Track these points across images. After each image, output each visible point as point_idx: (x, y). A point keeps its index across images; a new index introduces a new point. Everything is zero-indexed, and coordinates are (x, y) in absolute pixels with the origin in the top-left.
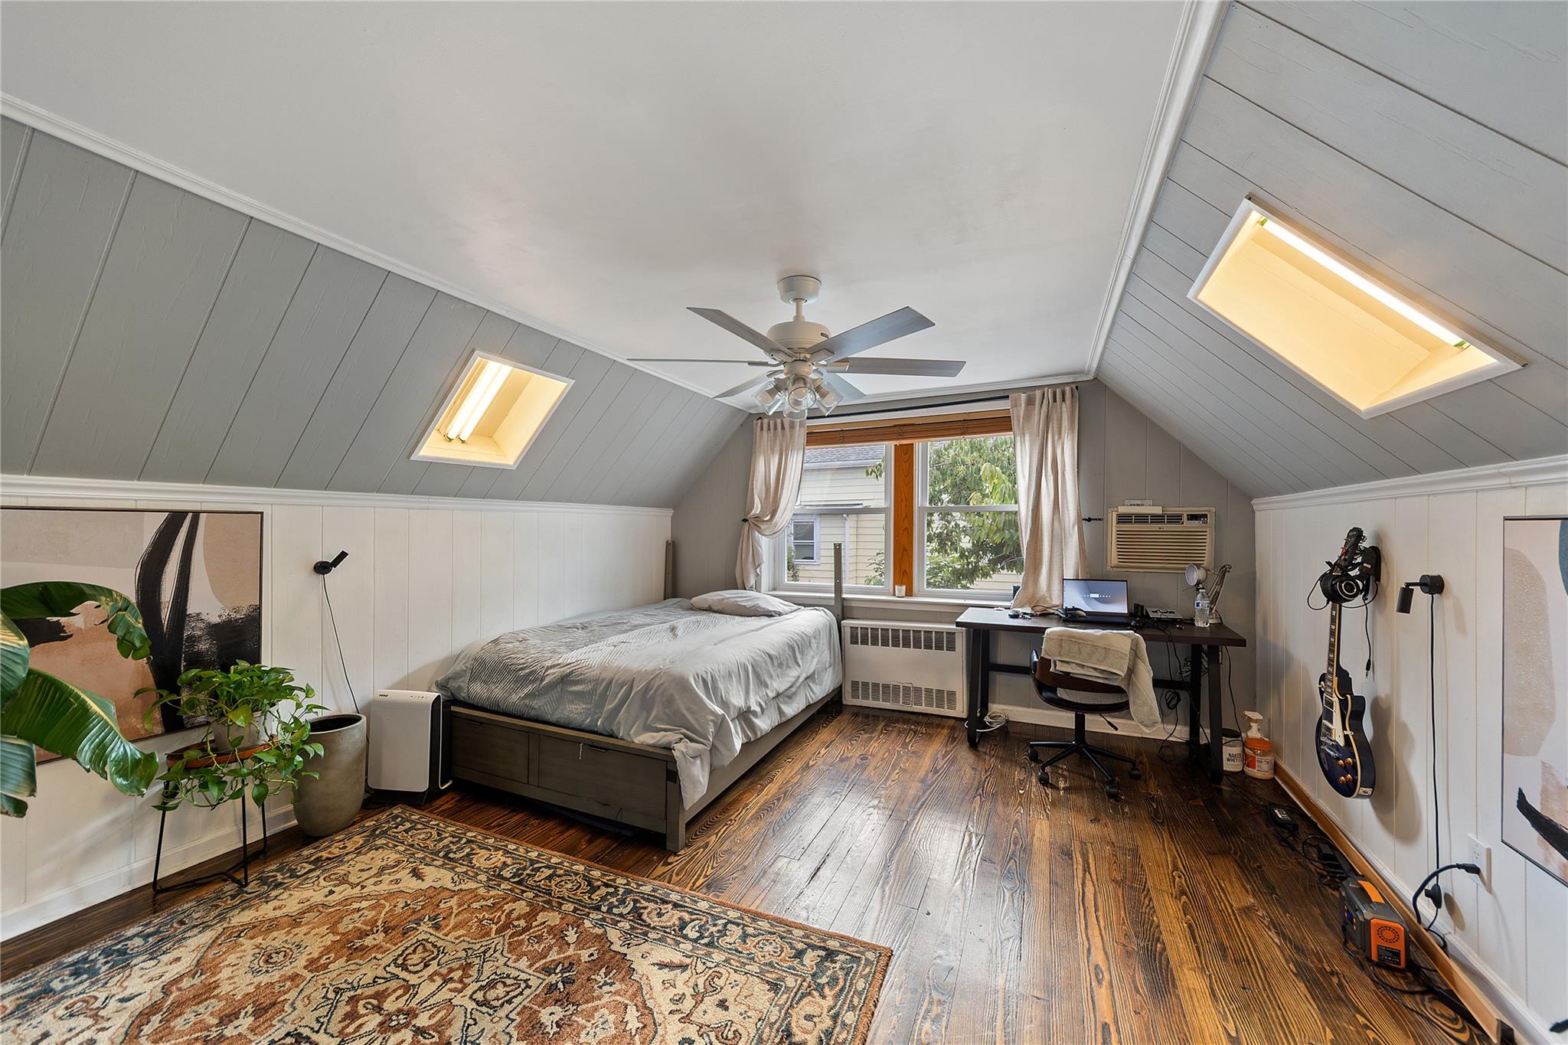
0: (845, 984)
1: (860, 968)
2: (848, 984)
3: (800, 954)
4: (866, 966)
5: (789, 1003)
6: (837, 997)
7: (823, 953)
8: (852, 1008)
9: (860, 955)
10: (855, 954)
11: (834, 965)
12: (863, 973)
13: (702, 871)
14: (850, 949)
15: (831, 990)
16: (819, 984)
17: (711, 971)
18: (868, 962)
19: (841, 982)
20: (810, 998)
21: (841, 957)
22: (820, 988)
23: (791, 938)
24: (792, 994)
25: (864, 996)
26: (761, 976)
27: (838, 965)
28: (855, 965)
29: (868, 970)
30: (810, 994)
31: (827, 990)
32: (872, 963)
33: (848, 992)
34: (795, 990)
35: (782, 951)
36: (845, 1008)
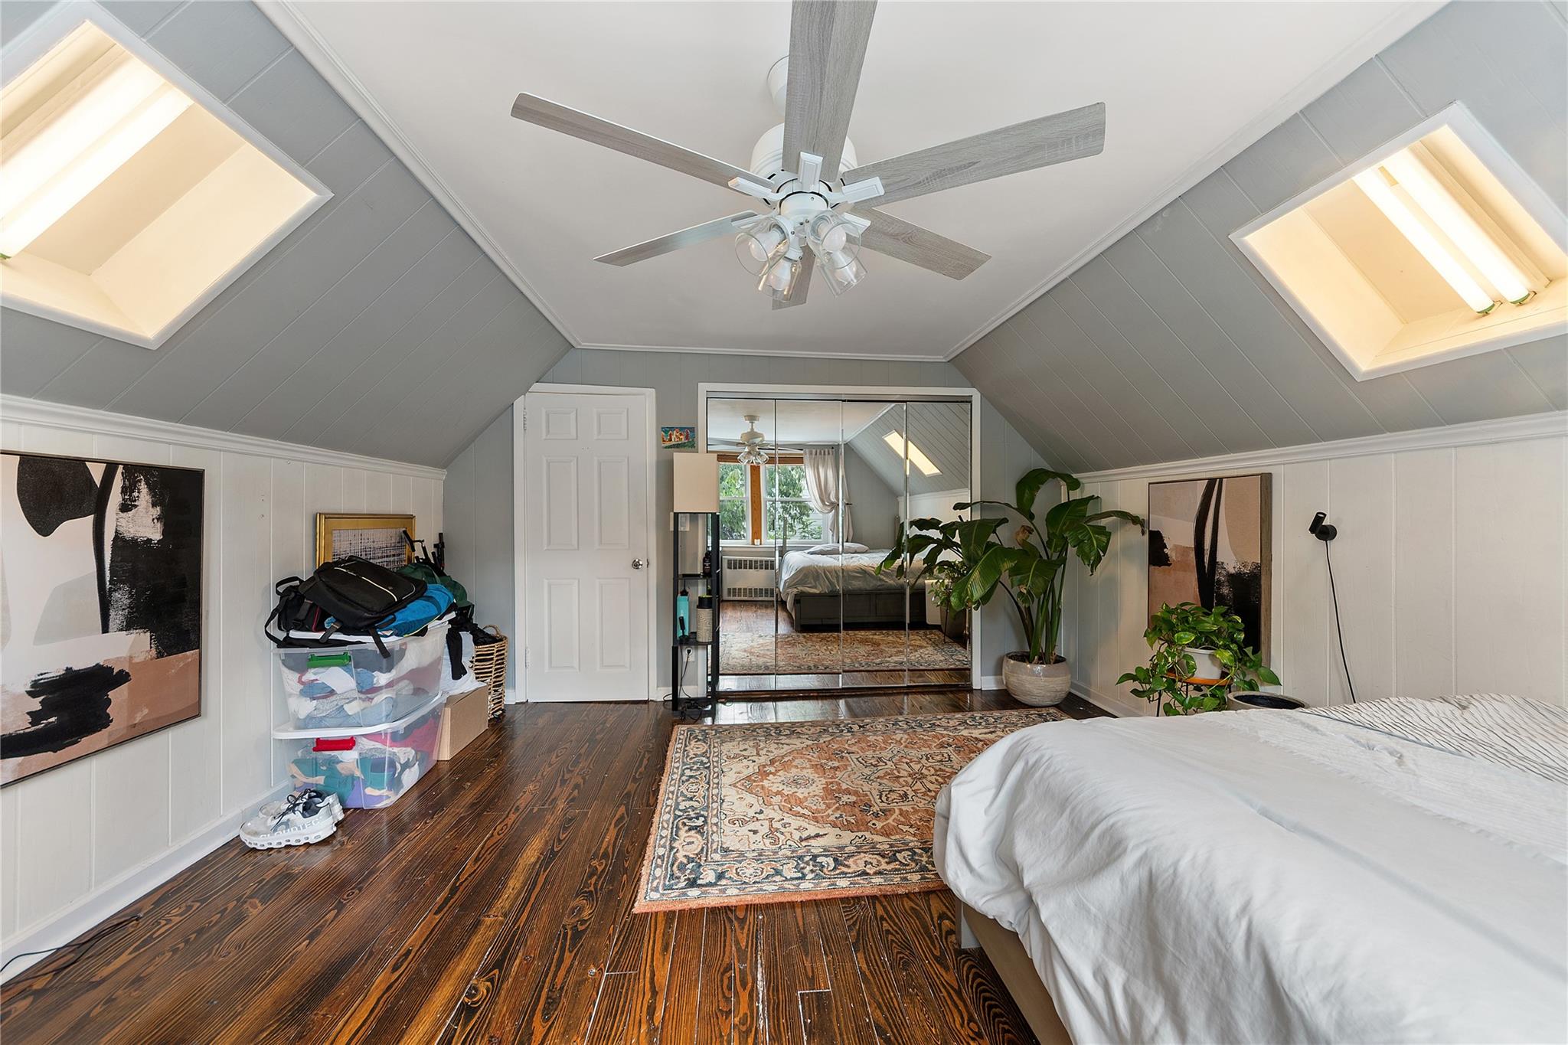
0: (672, 868)
1: (662, 883)
2: (669, 869)
3: (720, 876)
4: (657, 887)
5: (709, 845)
6: (675, 859)
7: (699, 882)
8: (661, 857)
9: (665, 892)
10: (670, 891)
11: (686, 877)
12: (658, 881)
13: (890, 917)
14: (675, 894)
15: (681, 862)
16: (693, 862)
17: (781, 844)
18: (656, 890)
19: (675, 868)
20: (696, 852)
21: (683, 884)
22: (690, 860)
23: (737, 885)
24: (710, 850)
25: (654, 865)
26: (742, 854)
27: (683, 878)
28: (667, 883)
29: (655, 884)
30: (697, 855)
31: (685, 861)
32: (652, 890)
33: (667, 864)
34: (709, 853)
35: (737, 874)
36: (666, 856)
